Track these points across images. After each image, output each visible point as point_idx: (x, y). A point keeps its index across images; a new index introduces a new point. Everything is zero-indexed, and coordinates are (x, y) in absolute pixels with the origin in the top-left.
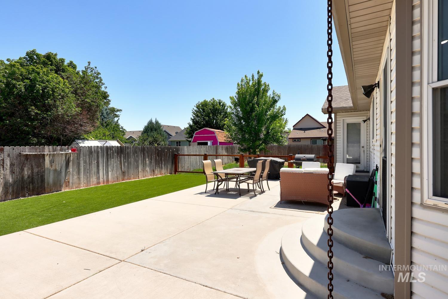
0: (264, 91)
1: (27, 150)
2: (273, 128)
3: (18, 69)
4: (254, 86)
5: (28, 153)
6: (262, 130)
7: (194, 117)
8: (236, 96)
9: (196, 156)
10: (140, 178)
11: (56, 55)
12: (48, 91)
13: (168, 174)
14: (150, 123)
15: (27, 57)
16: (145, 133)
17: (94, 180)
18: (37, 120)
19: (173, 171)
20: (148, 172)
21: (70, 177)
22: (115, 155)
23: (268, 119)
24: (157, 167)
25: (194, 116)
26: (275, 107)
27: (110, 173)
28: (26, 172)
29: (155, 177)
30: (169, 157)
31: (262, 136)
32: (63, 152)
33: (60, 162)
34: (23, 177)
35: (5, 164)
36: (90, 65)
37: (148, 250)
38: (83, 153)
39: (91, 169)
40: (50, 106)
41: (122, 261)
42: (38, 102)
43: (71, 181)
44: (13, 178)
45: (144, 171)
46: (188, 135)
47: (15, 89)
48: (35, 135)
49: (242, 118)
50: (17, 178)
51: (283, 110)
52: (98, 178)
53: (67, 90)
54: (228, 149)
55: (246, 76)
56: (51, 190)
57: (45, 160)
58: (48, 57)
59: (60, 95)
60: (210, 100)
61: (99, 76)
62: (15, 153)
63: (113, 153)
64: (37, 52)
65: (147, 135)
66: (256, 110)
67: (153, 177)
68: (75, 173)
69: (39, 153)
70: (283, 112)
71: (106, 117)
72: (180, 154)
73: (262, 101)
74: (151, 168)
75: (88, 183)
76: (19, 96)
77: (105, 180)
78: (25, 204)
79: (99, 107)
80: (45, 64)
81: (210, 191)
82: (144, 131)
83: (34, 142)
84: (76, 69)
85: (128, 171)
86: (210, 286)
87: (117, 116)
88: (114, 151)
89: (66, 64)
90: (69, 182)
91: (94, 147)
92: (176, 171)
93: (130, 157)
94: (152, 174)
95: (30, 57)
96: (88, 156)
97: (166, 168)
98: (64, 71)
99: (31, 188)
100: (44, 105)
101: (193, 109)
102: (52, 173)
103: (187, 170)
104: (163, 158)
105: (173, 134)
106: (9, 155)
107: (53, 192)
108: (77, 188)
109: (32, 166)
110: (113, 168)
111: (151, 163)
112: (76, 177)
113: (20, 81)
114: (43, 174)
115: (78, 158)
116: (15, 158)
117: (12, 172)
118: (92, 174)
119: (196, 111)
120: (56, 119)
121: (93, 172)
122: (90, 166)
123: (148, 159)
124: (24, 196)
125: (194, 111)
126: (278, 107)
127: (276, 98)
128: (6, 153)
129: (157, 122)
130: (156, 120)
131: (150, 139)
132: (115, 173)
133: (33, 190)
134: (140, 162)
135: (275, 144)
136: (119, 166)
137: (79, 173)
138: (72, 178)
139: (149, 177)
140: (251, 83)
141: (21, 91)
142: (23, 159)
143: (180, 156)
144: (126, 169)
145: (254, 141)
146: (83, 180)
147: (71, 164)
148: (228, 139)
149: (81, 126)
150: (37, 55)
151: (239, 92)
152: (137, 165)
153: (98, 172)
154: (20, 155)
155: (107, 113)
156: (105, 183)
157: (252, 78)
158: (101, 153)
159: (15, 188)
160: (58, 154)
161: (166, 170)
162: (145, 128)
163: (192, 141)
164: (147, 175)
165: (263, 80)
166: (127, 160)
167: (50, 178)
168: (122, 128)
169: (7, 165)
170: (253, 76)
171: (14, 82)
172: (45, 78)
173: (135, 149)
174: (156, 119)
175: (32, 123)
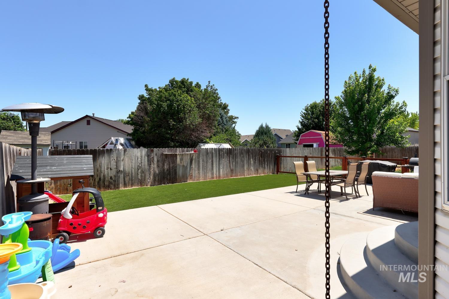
0: (377, 87)
1: (166, 151)
2: (389, 128)
3: (164, 93)
4: (364, 83)
5: (167, 153)
6: (374, 131)
7: (302, 120)
8: (342, 95)
9: (299, 158)
10: (245, 175)
11: (188, 79)
12: (181, 108)
13: (271, 174)
14: (261, 128)
15: (170, 84)
16: (256, 136)
17: (209, 175)
18: (174, 129)
19: (275, 171)
20: (252, 171)
21: (193, 172)
22: (225, 156)
23: (382, 118)
24: (260, 167)
25: (303, 118)
26: (392, 104)
27: (221, 170)
28: (166, 167)
29: (258, 175)
30: (271, 158)
31: (375, 136)
32: (188, 153)
33: (187, 159)
34: (164, 170)
35: (154, 161)
36: (210, 83)
37: (226, 231)
38: (202, 154)
39: (207, 166)
40: (182, 118)
41: (205, 235)
42: (175, 116)
43: (193, 175)
44: (158, 171)
45: (248, 170)
46: (296, 138)
47: (162, 108)
48: (173, 140)
49: (350, 118)
50: (161, 170)
51: (402, 106)
52: (213, 174)
53: (192, 105)
54: (336, 151)
55: (355, 73)
56: (180, 181)
57: (177, 158)
58: (183, 82)
59: (188, 110)
60: (320, 101)
61: (216, 92)
62: (159, 153)
63: (224, 154)
64: (175, 79)
65: (258, 138)
66: (366, 109)
67: (256, 175)
68: (196, 169)
69: (173, 153)
70: (402, 108)
71: (225, 124)
72: (282, 156)
73: (374, 99)
74: (255, 167)
75: (205, 177)
76: (164, 113)
77: (218, 175)
78: (163, 189)
79: (216, 117)
80: (180, 88)
81: (301, 191)
82: (255, 135)
83: (172, 145)
84: (200, 89)
85: (235, 169)
86: (260, 266)
87: (235, 123)
88: (225, 152)
89: (193, 85)
90: (192, 175)
91: (210, 148)
92: (278, 171)
93: (237, 157)
94: (256, 173)
95: (171, 84)
96: (205, 156)
97: (269, 168)
98: (192, 91)
99: (169, 179)
100: (178, 118)
101: (302, 112)
102: (181, 168)
103: (289, 171)
104: (266, 159)
105: (284, 137)
106: (156, 155)
107: (182, 182)
108: (197, 180)
109: (169, 163)
110: (223, 166)
111: (255, 163)
112: (197, 172)
113: (164, 102)
114: (176, 168)
115: (199, 157)
116: (160, 156)
117: (158, 166)
118: (208, 170)
119: (304, 113)
120: (186, 128)
121: (209, 169)
122: (206, 163)
123: (253, 159)
124: (164, 184)
125: (302, 114)
126: (395, 103)
127: (393, 93)
128: (155, 153)
129: (267, 127)
130: (266, 125)
131: (261, 142)
132: (225, 170)
133: (170, 180)
134: (245, 162)
135: (393, 146)
136: (228, 164)
137: (199, 169)
138: (195, 173)
139: (253, 176)
140: (361, 81)
141: (165, 109)
142: (164, 157)
143: (282, 158)
144: (234, 168)
145: (363, 143)
146: (202, 175)
147: (193, 162)
148: (333, 141)
149: (202, 132)
150: (176, 82)
151: (345, 91)
152: (243, 165)
153: (212, 169)
154: (162, 154)
155: (226, 121)
156: (218, 178)
157: (363, 74)
158: (215, 153)
159: (160, 177)
160: (185, 154)
161: (268, 170)
162: (256, 132)
163: (298, 144)
164: (251, 173)
165: (376, 75)
166: (234, 160)
167: (180, 172)
168: (238, 133)
169: (155, 161)
170: (364, 72)
171: (161, 103)
172: (179, 98)
173: (241, 151)
174: (266, 123)
175: (171, 131)
